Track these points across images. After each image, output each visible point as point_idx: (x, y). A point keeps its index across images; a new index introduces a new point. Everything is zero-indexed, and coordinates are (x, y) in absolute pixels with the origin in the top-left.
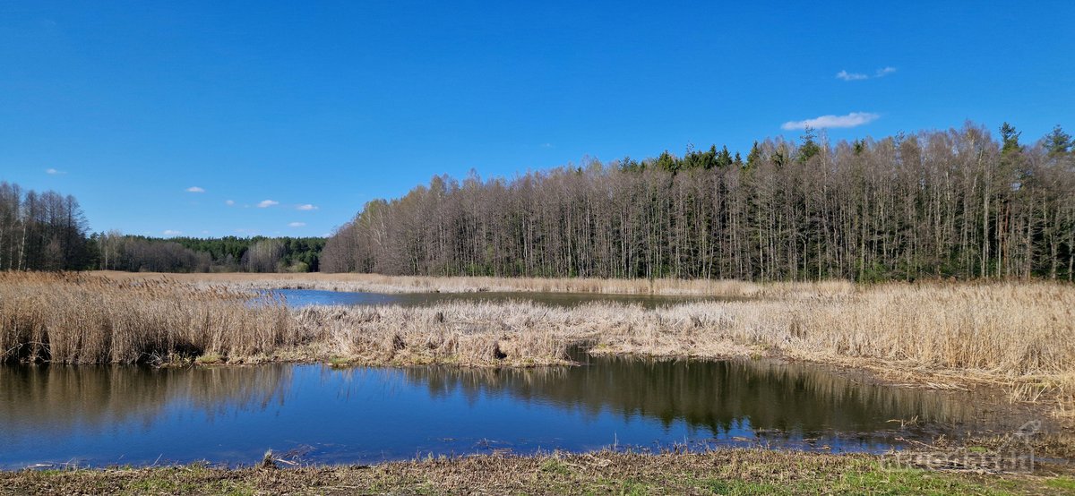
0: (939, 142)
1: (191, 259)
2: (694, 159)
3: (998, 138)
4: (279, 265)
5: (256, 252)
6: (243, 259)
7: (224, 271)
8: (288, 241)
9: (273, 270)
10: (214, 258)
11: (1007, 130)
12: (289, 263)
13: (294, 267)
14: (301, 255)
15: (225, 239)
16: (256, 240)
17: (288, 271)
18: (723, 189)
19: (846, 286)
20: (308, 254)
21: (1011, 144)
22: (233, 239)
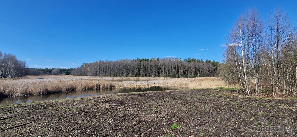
0: (173, 59)
1: (39, 73)
2: (143, 60)
3: (179, 59)
4: (59, 74)
5: (54, 71)
6: (51, 73)
7: (47, 75)
8: (61, 69)
9: (58, 75)
10: (44, 73)
11: (180, 58)
12: (62, 74)
13: (63, 74)
14: (64, 72)
15: (46, 68)
16: (54, 69)
17: (62, 75)
18: (147, 64)
19: (164, 78)
20: (66, 72)
21: (181, 60)
22: (48, 69)
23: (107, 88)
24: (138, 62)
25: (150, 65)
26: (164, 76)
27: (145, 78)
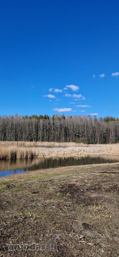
2: (42, 117)
23: (27, 158)
24: (34, 120)
25: (52, 125)
26: (74, 141)
27: (46, 143)
